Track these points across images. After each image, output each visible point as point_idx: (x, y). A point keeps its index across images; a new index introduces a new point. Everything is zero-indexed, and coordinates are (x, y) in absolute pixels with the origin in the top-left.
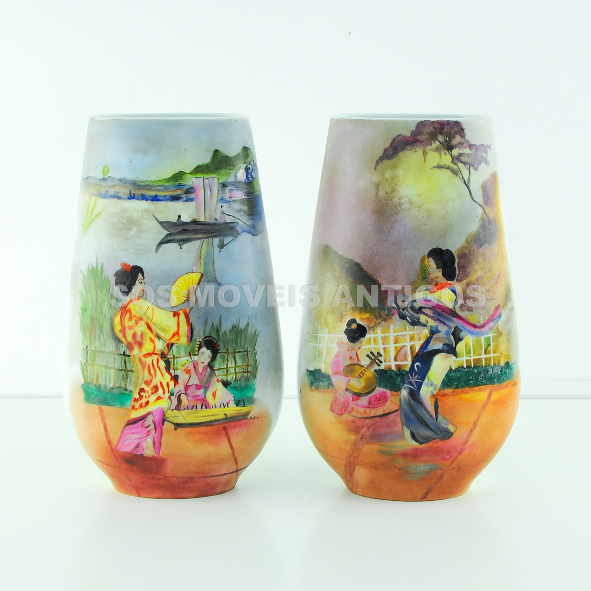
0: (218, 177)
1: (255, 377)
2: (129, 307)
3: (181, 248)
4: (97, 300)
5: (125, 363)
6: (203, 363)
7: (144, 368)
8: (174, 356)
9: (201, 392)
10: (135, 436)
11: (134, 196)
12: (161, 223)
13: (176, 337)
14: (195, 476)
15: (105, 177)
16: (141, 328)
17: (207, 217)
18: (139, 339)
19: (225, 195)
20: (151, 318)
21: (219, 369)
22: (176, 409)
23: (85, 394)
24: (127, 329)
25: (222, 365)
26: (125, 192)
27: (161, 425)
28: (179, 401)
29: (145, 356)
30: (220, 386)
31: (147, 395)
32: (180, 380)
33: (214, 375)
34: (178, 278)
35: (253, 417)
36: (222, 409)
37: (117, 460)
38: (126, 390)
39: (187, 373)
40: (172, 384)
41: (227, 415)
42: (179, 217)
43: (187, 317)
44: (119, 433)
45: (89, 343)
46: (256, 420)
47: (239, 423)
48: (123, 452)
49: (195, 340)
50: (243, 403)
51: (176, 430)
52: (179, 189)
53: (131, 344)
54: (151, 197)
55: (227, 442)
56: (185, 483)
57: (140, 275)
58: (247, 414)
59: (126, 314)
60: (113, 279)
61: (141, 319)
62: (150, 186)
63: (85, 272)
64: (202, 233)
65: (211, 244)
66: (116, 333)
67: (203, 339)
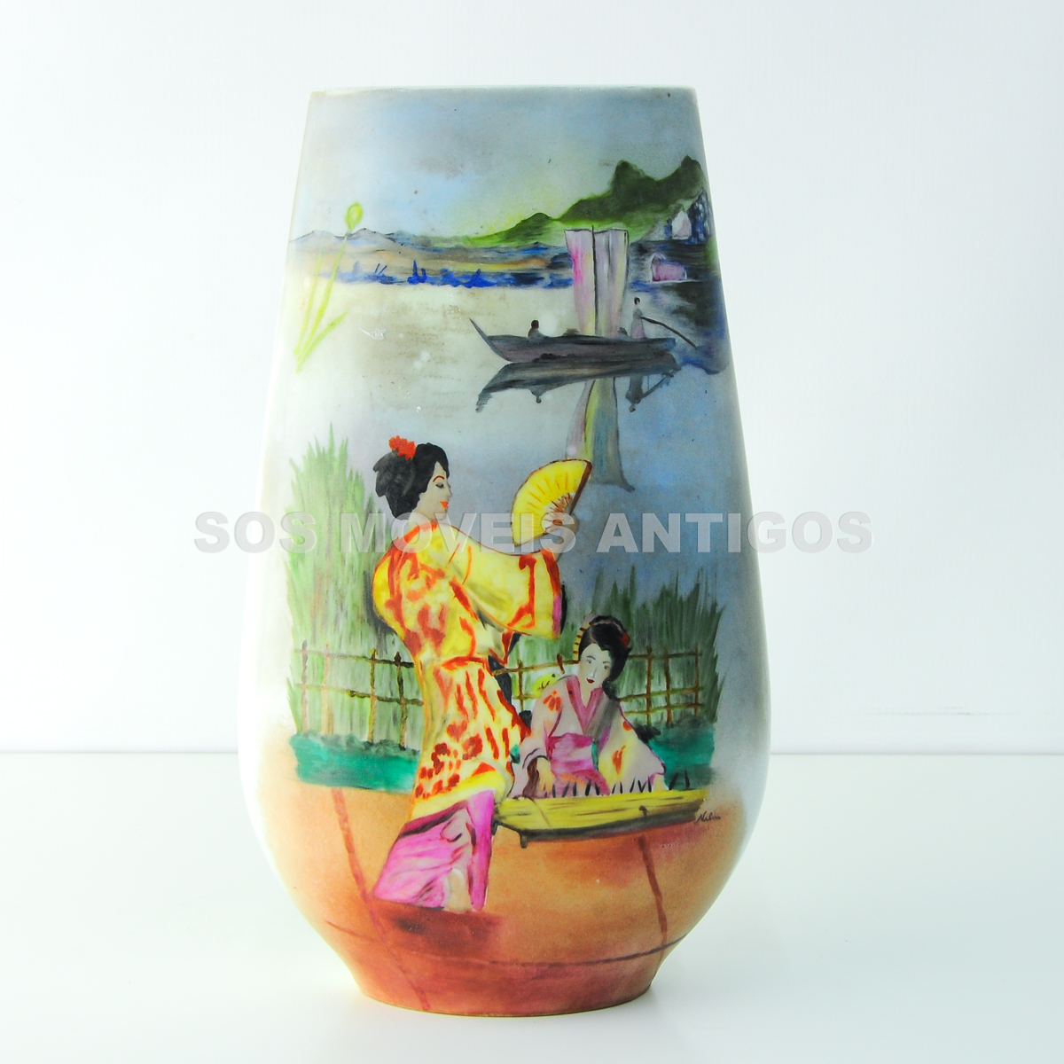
0: (629, 229)
1: (713, 718)
3: (539, 401)
5: (401, 682)
6: (591, 681)
7: (446, 695)
8: (520, 665)
9: (585, 753)
10: (424, 862)
11: (425, 274)
12: (490, 340)
13: (526, 619)
14: (567, 960)
15: (354, 231)
16: (441, 596)
17: (602, 326)
19: (644, 272)
20: (464, 570)
21: (629, 697)
22: (525, 796)
23: (299, 760)
24: (404, 599)
25: (637, 687)
26: (400, 265)
27: (488, 835)
28: (534, 775)
29: (449, 665)
30: (631, 738)
31: (454, 762)
32: (537, 724)
33: (618, 713)
34: (532, 473)
35: (707, 816)
36: (636, 795)
37: (375, 922)
38: (403, 749)
39: (551, 706)
40: (515, 733)
41: (648, 809)
42: (535, 324)
43: (552, 568)
44: (384, 855)
45: (310, 634)
46: (714, 824)
47: (675, 829)
48: (391, 902)
49: (573, 627)
50: (684, 781)
51: (523, 845)
52: (534, 257)
53: (415, 635)
54: (465, 276)
55: (645, 878)
56: (541, 976)
57: (438, 467)
58: (695, 806)
59: (404, 562)
60: (371, 479)
61: (440, 574)
62: (465, 250)
63: (301, 464)
64: (591, 363)
65: (611, 391)
66: (376, 609)
67: (590, 623)
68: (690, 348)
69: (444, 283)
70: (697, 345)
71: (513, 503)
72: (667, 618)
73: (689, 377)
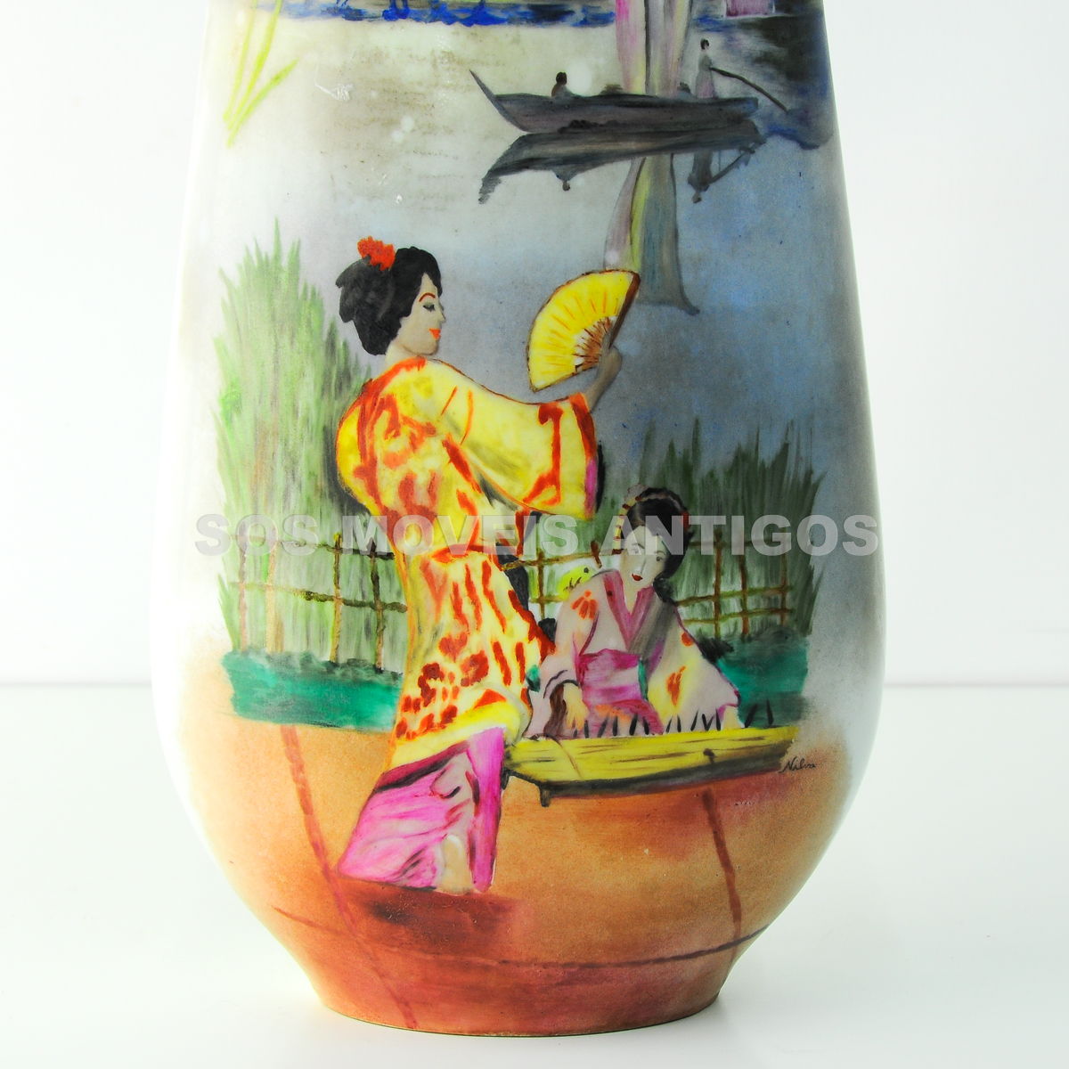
1: (806, 628)
2: (388, 390)
3: (566, 188)
4: (276, 370)
5: (375, 580)
6: (638, 578)
7: (438, 597)
8: (541, 555)
9: (630, 676)
10: (409, 826)
12: (499, 101)
13: (549, 493)
14: (604, 960)
16: (430, 461)
17: (656, 80)
18: (421, 498)
20: (463, 425)
21: (690, 601)
22: (546, 735)
23: (235, 688)
24: (380, 465)
25: (701, 585)
27: (496, 788)
28: (559, 706)
29: (444, 555)
30: (692, 658)
31: (450, 688)
32: (563, 638)
33: (675, 622)
34: (557, 290)
35: (797, 763)
36: (699, 734)
37: (342, 907)
38: (379, 671)
39: (583, 613)
40: (533, 650)
41: (717, 753)
42: (562, 78)
43: (585, 422)
44: (353, 817)
45: (250, 512)
46: (805, 773)
47: (753, 781)
48: (363, 880)
49: (613, 503)
50: (765, 715)
51: (545, 803)
53: (395, 514)
54: (463, 9)
55: (711, 847)
56: (568, 982)
57: (427, 284)
58: (780, 750)
59: (379, 414)
60: (332, 298)
61: (430, 430)
63: (235, 276)
64: (639, 134)
65: (668, 174)
66: (341, 478)
67: (637, 498)
68: (778, 112)
69: (434, 19)
70: (788, 108)
71: (531, 331)
72: (743, 491)
73: (777, 154)
